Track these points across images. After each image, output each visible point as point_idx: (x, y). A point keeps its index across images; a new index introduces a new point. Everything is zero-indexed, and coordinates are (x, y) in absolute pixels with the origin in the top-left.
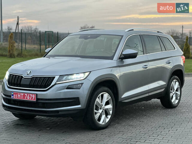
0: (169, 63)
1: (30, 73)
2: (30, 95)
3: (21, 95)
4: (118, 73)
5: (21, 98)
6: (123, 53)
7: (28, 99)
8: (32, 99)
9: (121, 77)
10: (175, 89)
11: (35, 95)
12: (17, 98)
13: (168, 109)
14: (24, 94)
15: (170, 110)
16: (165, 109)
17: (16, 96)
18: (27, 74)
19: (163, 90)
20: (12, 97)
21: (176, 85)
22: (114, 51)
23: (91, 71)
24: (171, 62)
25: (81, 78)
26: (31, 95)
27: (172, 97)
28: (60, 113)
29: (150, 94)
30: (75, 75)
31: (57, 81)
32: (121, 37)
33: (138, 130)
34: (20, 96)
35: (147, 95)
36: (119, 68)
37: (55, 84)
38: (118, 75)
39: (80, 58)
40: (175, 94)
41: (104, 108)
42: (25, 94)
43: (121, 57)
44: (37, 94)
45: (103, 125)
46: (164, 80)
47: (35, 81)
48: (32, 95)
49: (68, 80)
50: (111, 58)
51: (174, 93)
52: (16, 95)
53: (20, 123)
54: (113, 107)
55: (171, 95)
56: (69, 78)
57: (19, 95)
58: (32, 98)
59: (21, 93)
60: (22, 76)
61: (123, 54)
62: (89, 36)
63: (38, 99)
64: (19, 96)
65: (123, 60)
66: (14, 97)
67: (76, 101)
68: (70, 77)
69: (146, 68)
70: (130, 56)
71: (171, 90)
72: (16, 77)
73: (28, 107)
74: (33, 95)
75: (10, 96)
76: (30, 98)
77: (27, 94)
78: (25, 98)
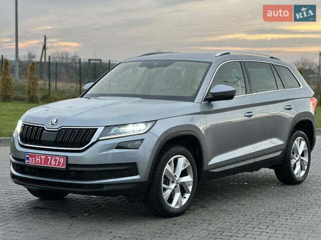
0: (290, 109)
1: (56, 122)
2: (56, 158)
3: (41, 159)
4: (203, 124)
5: (41, 163)
6: (212, 91)
7: (53, 164)
8: (59, 165)
9: (207, 130)
10: (300, 153)
11: (64, 158)
12: (35, 163)
13: (287, 186)
14: (46, 157)
15: (290, 187)
16: (283, 186)
17: (32, 159)
18: (52, 124)
19: (279, 153)
20: (27, 161)
21: (301, 146)
22: (197, 88)
23: (157, 120)
24: (293, 107)
25: (140, 130)
26: (58, 158)
27: (295, 165)
28: (105, 188)
29: (257, 160)
30: (130, 125)
31: (101, 136)
32: (208, 65)
33: (235, 218)
34: (39, 160)
35: (252, 161)
36: (203, 115)
37: (98, 141)
38: (204, 128)
39: (139, 99)
40: (299, 161)
41: (178, 182)
42: (48, 157)
43: (208, 97)
44: (67, 157)
45: (177, 209)
46: (280, 138)
47: (64, 135)
49: (120, 133)
50: (192, 99)
51: (297, 159)
52: (34, 158)
53: (40, 205)
54: (194, 179)
55: (293, 162)
56: (121, 131)
57: (38, 158)
58: (59, 163)
59: (41, 156)
60: (44, 127)
61: (211, 93)
62: (156, 64)
63: (68, 165)
64: (37, 160)
65: (212, 102)
66: (30, 162)
67: (132, 168)
68: (122, 129)
69: (251, 116)
70: (223, 96)
71: (293, 153)
72: (33, 129)
73: (52, 178)
74: (61, 159)
75: (24, 160)
76: (55, 164)
77: (52, 156)
78: (48, 164)
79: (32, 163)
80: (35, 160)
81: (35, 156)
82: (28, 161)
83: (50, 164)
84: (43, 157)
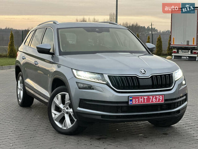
1: (145, 72)
3: (144, 99)
8: (159, 101)
11: (162, 96)
17: (136, 100)
20: (130, 103)
26: (158, 97)
34: (142, 100)
37: (175, 81)
42: (150, 97)
52: (137, 100)
57: (141, 99)
59: (143, 97)
64: (140, 100)
74: (160, 97)
75: (127, 102)
76: (156, 101)
77: (153, 96)
78: (150, 102)
79: (135, 103)
80: (139, 101)
81: (138, 98)
82: (132, 102)
83: (152, 101)
84: (146, 97)
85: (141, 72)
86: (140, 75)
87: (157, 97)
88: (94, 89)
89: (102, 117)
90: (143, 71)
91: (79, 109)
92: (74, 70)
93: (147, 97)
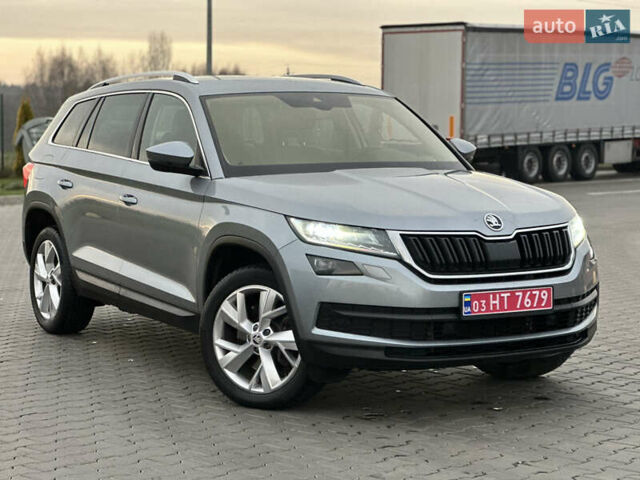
2: (532, 293)
3: (502, 299)
5: (502, 308)
7: (527, 305)
8: (539, 305)
11: (548, 291)
12: (488, 309)
14: (513, 293)
17: (480, 304)
20: (465, 310)
26: (537, 293)
34: (497, 302)
42: (517, 294)
44: (553, 288)
48: (540, 291)
52: (484, 302)
57: (494, 299)
59: (500, 293)
64: (492, 302)
66: (475, 310)
74: (544, 292)
75: (457, 310)
76: (533, 302)
77: (524, 290)
78: (518, 307)
79: (480, 311)
80: (488, 304)
81: (486, 297)
82: (469, 310)
83: (522, 306)
84: (505, 295)
85: (489, 223)
86: (488, 233)
87: (534, 292)
88: (362, 275)
89: (386, 355)
90: (494, 221)
91: (317, 331)
92: (292, 220)
93: (509, 294)
